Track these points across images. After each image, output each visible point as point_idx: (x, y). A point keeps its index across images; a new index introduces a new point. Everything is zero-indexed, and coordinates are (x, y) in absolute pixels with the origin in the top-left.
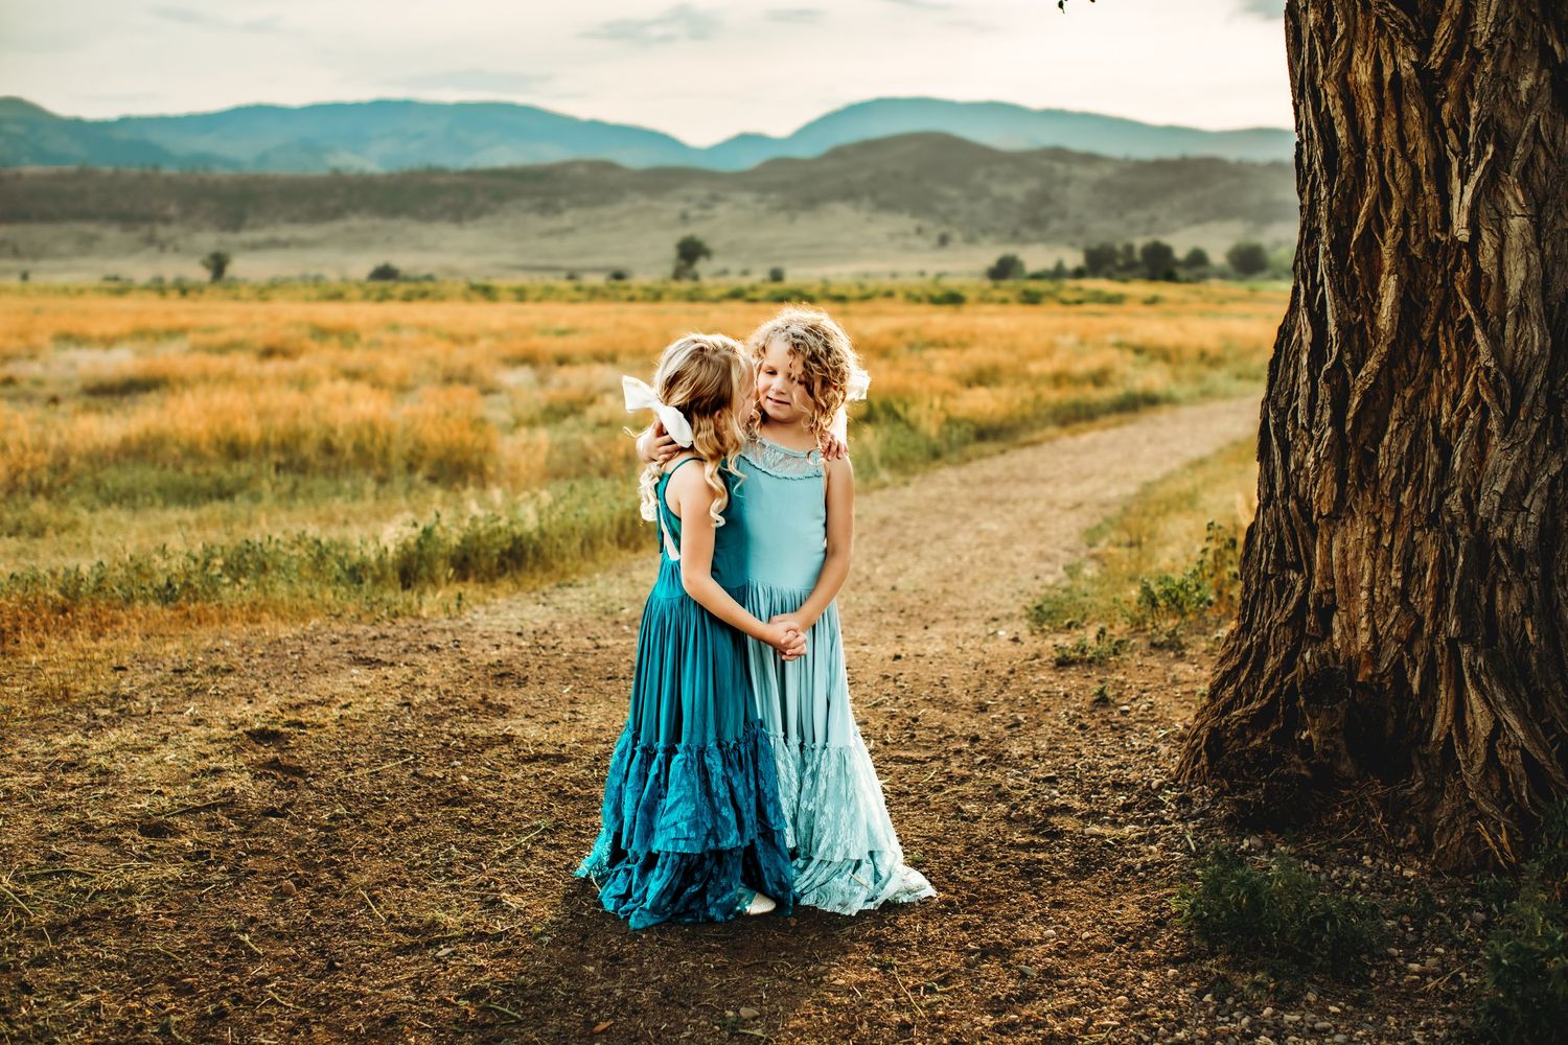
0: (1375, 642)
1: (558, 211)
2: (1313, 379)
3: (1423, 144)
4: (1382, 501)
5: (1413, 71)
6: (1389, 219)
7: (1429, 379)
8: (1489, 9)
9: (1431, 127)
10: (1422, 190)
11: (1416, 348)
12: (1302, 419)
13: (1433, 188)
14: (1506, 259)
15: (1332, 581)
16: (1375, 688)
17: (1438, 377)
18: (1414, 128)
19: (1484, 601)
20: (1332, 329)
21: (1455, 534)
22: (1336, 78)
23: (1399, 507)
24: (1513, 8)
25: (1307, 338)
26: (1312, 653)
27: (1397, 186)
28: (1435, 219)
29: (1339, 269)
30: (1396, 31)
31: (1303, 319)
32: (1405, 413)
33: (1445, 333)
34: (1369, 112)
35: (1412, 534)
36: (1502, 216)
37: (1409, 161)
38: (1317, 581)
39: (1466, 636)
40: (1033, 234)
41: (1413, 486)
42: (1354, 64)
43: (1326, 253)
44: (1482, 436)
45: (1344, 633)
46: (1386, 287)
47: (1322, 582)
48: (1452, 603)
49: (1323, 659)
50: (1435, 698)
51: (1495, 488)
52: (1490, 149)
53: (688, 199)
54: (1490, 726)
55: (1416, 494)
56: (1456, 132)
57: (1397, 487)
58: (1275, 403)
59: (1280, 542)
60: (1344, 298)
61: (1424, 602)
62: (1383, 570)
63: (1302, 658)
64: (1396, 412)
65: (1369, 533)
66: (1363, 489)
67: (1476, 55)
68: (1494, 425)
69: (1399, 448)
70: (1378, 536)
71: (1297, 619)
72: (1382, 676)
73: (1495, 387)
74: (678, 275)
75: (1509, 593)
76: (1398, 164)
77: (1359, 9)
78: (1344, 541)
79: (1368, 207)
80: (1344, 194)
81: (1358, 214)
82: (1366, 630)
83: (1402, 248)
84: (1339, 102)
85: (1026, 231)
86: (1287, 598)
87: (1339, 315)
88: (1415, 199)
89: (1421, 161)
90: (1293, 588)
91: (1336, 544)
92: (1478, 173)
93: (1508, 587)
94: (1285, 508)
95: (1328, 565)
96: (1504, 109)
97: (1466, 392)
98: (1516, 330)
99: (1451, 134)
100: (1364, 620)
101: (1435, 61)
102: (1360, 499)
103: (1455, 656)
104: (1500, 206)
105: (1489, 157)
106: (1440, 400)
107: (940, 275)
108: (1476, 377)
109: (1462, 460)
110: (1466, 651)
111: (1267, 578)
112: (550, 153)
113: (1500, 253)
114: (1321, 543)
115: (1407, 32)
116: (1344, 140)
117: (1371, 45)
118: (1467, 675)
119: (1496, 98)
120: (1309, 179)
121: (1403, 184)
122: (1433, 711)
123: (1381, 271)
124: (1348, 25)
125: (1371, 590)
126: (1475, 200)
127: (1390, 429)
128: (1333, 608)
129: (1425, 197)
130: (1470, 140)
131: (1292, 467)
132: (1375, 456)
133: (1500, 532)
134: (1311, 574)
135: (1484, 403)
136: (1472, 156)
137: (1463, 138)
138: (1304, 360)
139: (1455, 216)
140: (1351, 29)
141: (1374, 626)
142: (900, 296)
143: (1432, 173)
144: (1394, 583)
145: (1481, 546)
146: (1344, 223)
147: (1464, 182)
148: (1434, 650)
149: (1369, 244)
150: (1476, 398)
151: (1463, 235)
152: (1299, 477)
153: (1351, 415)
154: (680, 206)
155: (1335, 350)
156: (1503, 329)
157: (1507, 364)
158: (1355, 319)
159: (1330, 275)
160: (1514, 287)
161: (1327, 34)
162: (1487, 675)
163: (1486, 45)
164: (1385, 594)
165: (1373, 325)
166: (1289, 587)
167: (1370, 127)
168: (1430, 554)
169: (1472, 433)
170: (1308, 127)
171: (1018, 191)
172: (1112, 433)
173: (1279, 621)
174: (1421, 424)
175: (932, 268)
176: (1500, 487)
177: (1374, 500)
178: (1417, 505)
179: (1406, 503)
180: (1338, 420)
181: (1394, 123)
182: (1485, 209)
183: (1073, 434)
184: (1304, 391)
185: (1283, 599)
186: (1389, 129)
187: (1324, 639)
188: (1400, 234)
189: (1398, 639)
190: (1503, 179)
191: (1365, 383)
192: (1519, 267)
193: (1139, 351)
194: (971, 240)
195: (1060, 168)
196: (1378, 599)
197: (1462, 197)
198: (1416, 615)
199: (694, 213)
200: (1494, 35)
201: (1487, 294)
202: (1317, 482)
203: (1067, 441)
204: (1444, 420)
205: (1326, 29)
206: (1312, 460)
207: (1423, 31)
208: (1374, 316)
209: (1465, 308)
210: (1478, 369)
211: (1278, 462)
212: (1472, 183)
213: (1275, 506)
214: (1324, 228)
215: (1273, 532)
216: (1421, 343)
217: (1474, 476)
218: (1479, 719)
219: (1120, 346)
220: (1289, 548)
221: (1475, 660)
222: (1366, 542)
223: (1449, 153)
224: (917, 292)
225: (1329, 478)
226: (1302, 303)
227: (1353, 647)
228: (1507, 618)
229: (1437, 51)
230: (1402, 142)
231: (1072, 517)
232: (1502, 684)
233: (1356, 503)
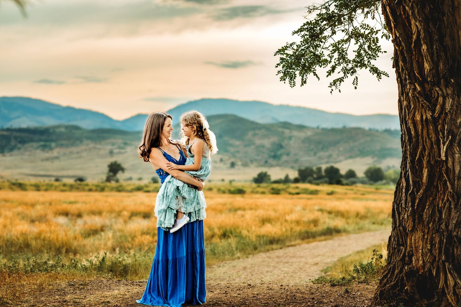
0: (424, 263)
1: (51, 149)
2: (406, 195)
3: (433, 135)
4: (425, 227)
5: (431, 117)
6: (425, 154)
7: (436, 195)
8: (449, 103)
9: (435, 131)
10: (434, 147)
11: (433, 187)
12: (403, 206)
13: (436, 147)
14: (455, 164)
15: (412, 248)
16: (424, 275)
17: (439, 195)
18: (431, 131)
19: (451, 251)
20: (411, 182)
21: (443, 234)
22: (411, 119)
23: (429, 228)
24: (455, 102)
25: (404, 185)
26: (407, 267)
27: (427, 146)
28: (437, 154)
29: (412, 168)
30: (426, 107)
31: (403, 180)
32: (430, 204)
33: (440, 183)
34: (420, 127)
35: (432, 235)
36: (453, 154)
37: (430, 140)
38: (408, 248)
39: (447, 260)
40: (274, 162)
41: (433, 222)
42: (416, 115)
43: (409, 163)
44: (450, 209)
45: (415, 261)
46: (425, 172)
47: (409, 248)
48: (443, 252)
49: (410, 268)
50: (440, 277)
51: (453, 222)
52: (450, 137)
53: (113, 144)
54: (454, 283)
55: (433, 225)
56: (442, 132)
57: (428, 223)
58: (396, 202)
59: (398, 239)
60: (414, 175)
61: (436, 252)
62: (425, 244)
63: (405, 269)
64: (428, 204)
65: (421, 235)
66: (420, 224)
67: (446, 114)
68: (452, 206)
69: (429, 213)
70: (424, 236)
71: (403, 259)
72: (426, 272)
73: (453, 197)
74: (108, 180)
75: (458, 249)
76: (427, 140)
77: (417, 101)
78: (415, 237)
79: (420, 151)
80: (414, 148)
81: (417, 153)
82: (421, 260)
83: (429, 162)
84: (412, 125)
85: (271, 161)
86: (400, 254)
87: (413, 179)
88: (432, 149)
89: (433, 140)
90: (402, 251)
91: (413, 238)
92: (447, 143)
93: (457, 248)
94: (400, 229)
95: (411, 243)
96: (454, 127)
97: (446, 198)
98: (458, 182)
99: (440, 133)
100: (421, 258)
101: (436, 115)
102: (419, 226)
103: (444, 266)
104: (453, 151)
105: (450, 139)
106: (439, 200)
107: (231, 182)
108: (448, 194)
109: (445, 215)
110: (447, 264)
111: (395, 249)
112: (48, 122)
113: (453, 163)
114: (409, 238)
115: (429, 108)
116: (413, 134)
117: (420, 110)
118: (447, 270)
119: (451, 124)
120: (405, 144)
121: (429, 146)
122: (439, 280)
123: (423, 168)
124: (414, 105)
125: (422, 250)
126: (447, 149)
127: (426, 208)
128: (413, 255)
129: (434, 149)
130: (445, 135)
131: (401, 218)
132: (423, 215)
133: (455, 234)
134: (407, 247)
135: (450, 201)
136: (446, 139)
137: (443, 134)
138: (404, 191)
139: (442, 154)
140: (415, 106)
141: (423, 259)
142: (215, 190)
143: (436, 143)
144: (428, 248)
145: (450, 237)
146: (414, 155)
147: (444, 145)
148: (439, 265)
149: (420, 161)
150: (448, 200)
151: (444, 158)
152: (403, 221)
153: (416, 204)
154: (109, 147)
155: (412, 188)
156: (454, 182)
157: (456, 191)
158: (417, 180)
159: (410, 169)
160: (457, 171)
161: (409, 108)
162: (452, 270)
163: (449, 111)
164: (426, 251)
165: (422, 181)
166: (401, 250)
167: (420, 131)
168: (437, 240)
169: (447, 208)
170: (404, 131)
171: (267, 143)
172: (324, 243)
173: (398, 260)
174: (434, 207)
175: (228, 178)
176: (454, 222)
177: (423, 226)
178: (434, 227)
179: (431, 227)
180: (413, 206)
181: (426, 130)
182: (449, 152)
183: (308, 243)
184: (404, 198)
185: (399, 254)
186: (425, 132)
187: (410, 264)
188: (428, 158)
189: (430, 262)
190: (454, 144)
191: (420, 196)
192: (458, 167)
193: (330, 213)
194: (245, 165)
195: (287, 131)
196: (424, 252)
197: (444, 149)
198: (434, 256)
199: (116, 151)
200: (451, 109)
201: (450, 173)
202: (407, 222)
203: (305, 246)
204: (440, 205)
205: (409, 106)
206: (406, 216)
207: (433, 108)
208: (422, 179)
209: (445, 177)
210: (448, 192)
211: (397, 218)
212: (446, 145)
213: (396, 229)
214: (409, 156)
215: (396, 236)
216: (434, 186)
217: (448, 219)
218: (451, 282)
219: (321, 210)
220: (401, 240)
221: (449, 266)
222: (421, 237)
223: (440, 138)
224: (223, 188)
225: (411, 221)
226: (403, 176)
227: (418, 265)
228: (457, 255)
229: (437, 113)
230: (428, 135)
231: (315, 267)
232: (456, 272)
233: (418, 227)
